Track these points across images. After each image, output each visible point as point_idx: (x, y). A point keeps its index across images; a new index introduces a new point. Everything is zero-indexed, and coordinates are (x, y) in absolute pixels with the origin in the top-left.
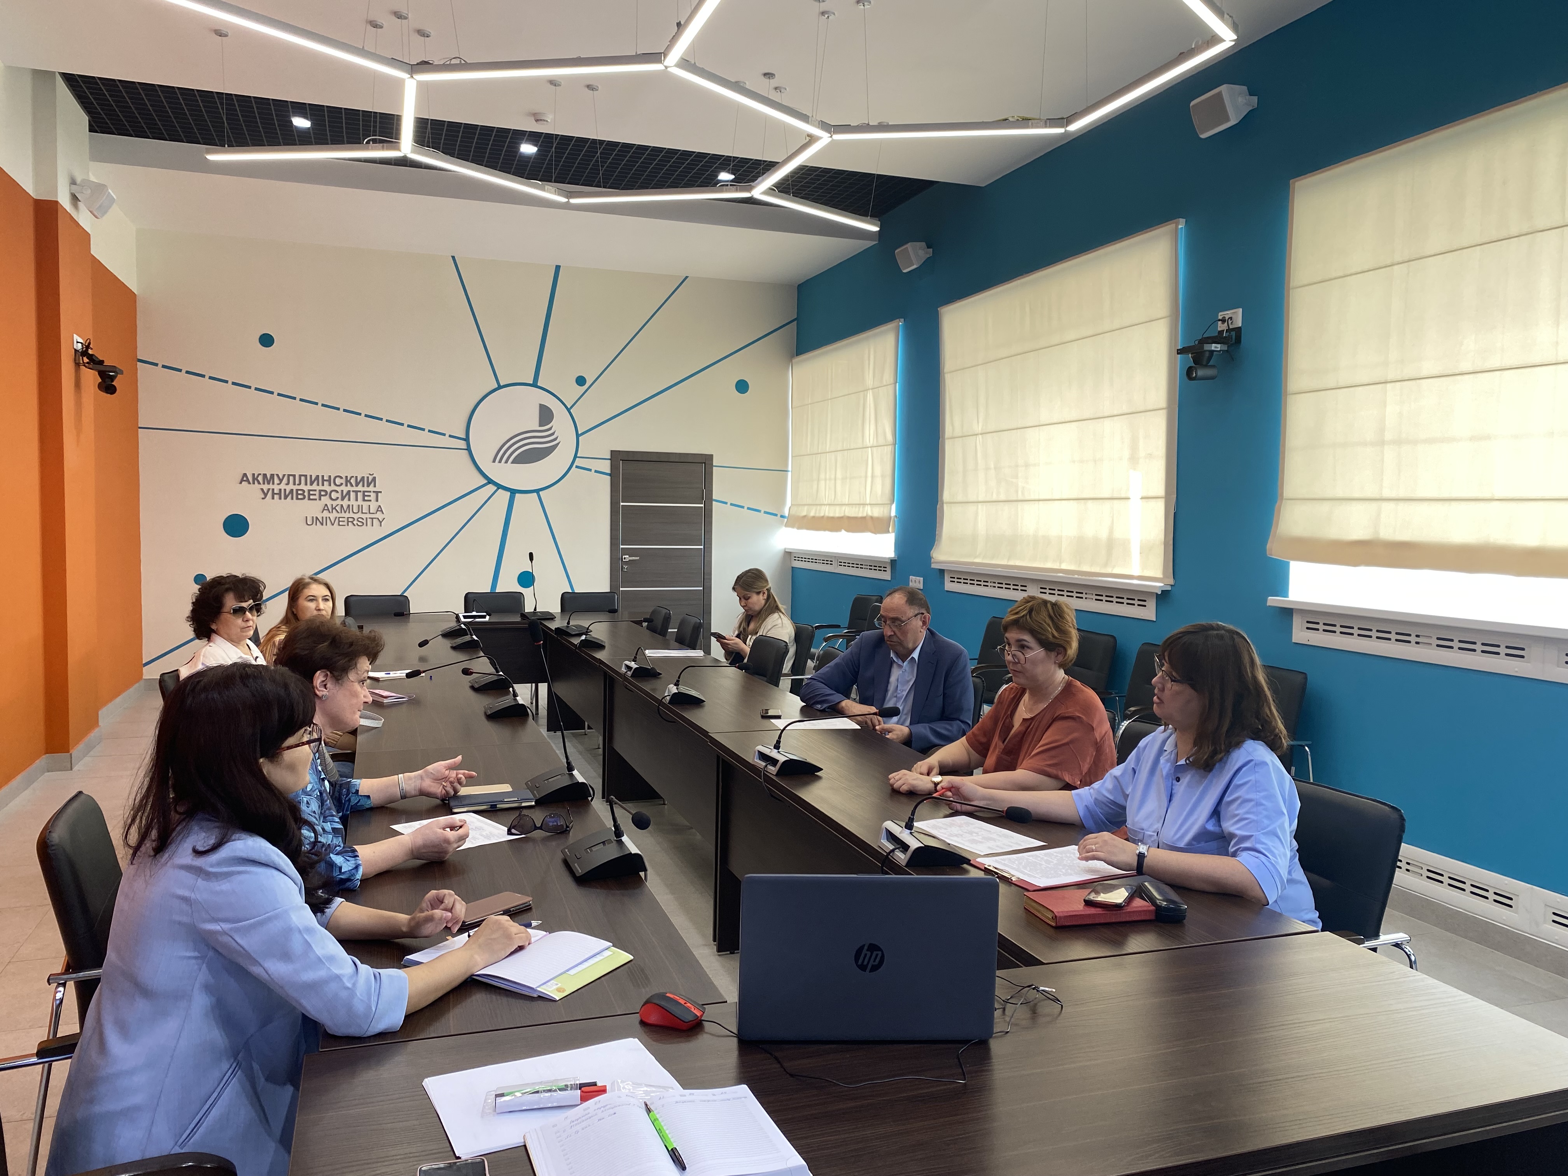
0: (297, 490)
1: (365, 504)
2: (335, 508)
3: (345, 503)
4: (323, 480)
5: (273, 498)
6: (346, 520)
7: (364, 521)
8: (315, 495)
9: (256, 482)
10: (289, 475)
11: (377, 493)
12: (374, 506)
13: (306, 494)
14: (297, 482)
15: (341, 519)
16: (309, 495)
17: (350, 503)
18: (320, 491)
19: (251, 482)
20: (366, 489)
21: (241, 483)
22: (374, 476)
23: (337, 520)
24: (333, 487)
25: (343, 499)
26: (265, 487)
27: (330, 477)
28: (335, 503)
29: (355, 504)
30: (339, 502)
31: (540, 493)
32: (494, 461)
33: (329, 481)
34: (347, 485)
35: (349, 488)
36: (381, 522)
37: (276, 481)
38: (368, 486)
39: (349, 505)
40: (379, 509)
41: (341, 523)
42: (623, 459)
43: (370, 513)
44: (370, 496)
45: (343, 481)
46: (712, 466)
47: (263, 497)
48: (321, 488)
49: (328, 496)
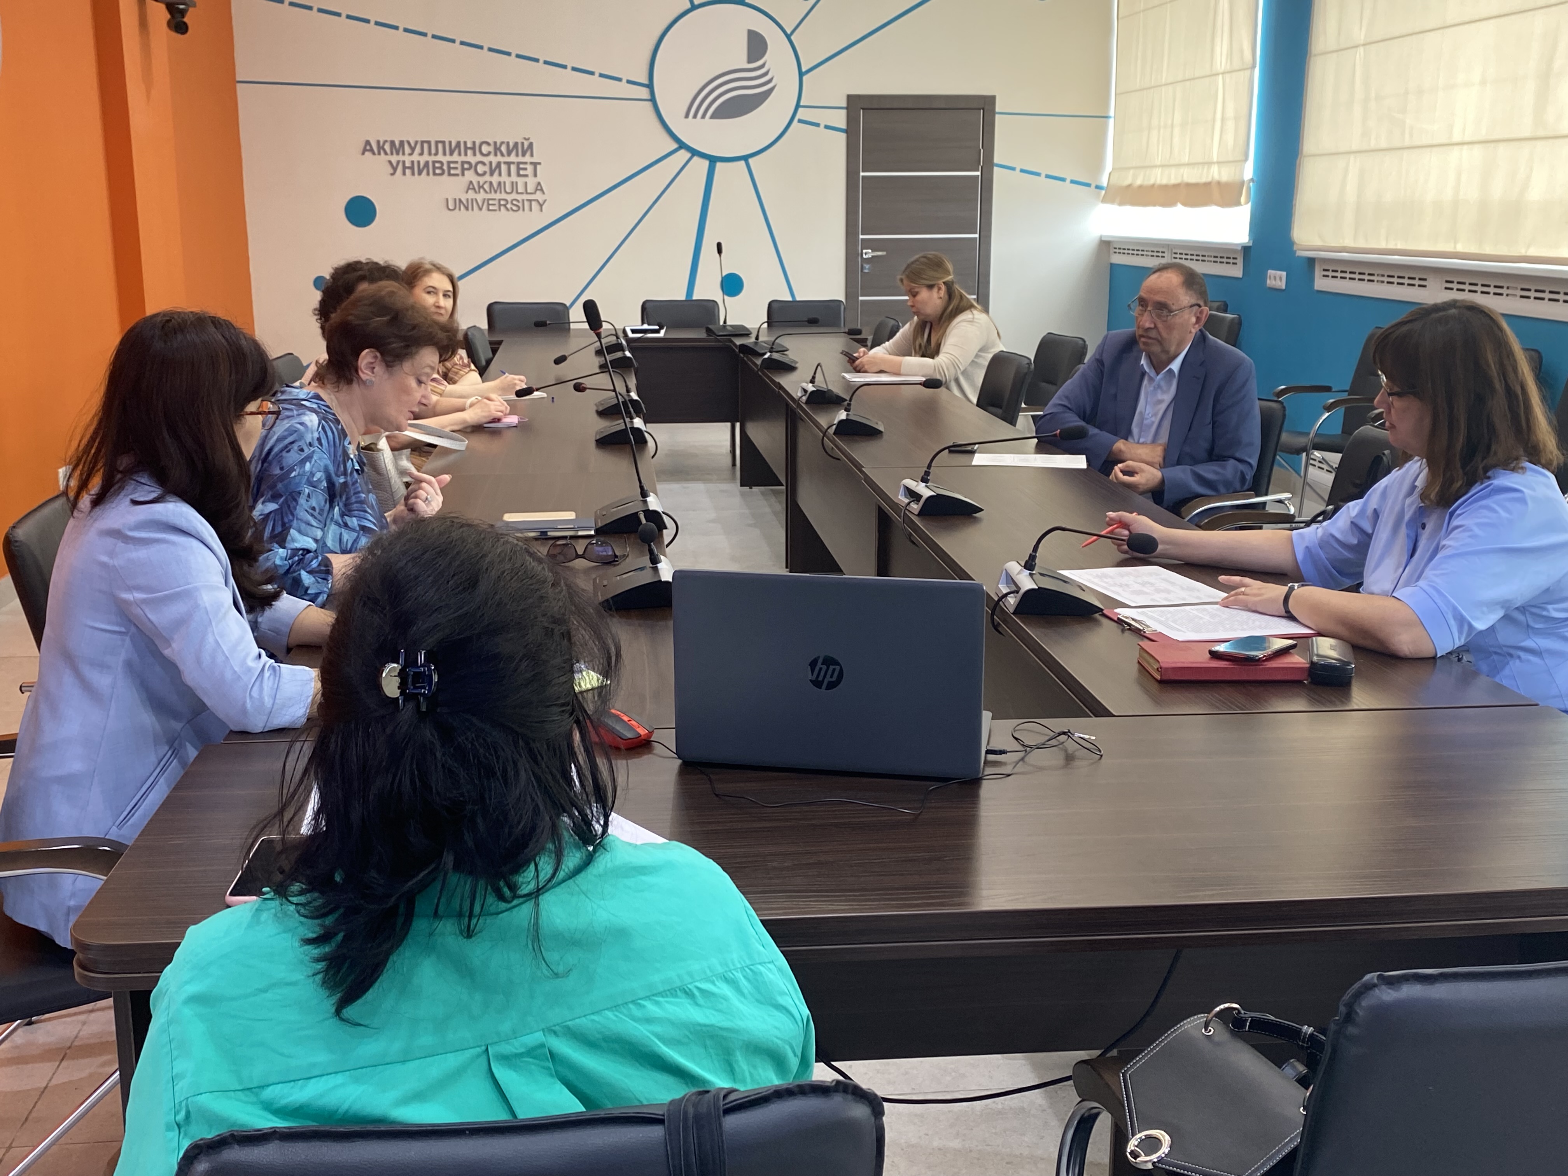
0: (434, 162)
1: (520, 181)
2: (482, 187)
3: (495, 179)
4: (466, 148)
5: (404, 174)
6: (496, 202)
7: (520, 205)
8: (456, 168)
9: (382, 152)
10: (423, 142)
11: (535, 165)
12: (531, 183)
13: (445, 167)
14: (433, 151)
15: (491, 202)
16: (449, 168)
17: (502, 179)
18: (463, 163)
19: (376, 151)
20: (520, 159)
21: (363, 153)
22: (531, 141)
23: (486, 203)
24: (479, 158)
25: (492, 174)
26: (394, 159)
27: (474, 143)
28: (482, 180)
29: (508, 181)
30: (487, 178)
31: (751, 161)
32: (687, 116)
33: (473, 149)
34: (496, 155)
35: (499, 158)
36: (541, 206)
37: (407, 150)
38: (524, 155)
39: (500, 183)
40: (539, 187)
41: (491, 208)
42: (866, 107)
43: (527, 193)
44: (525, 169)
45: (491, 149)
46: (993, 113)
47: (392, 171)
48: (463, 158)
49: (472, 170)
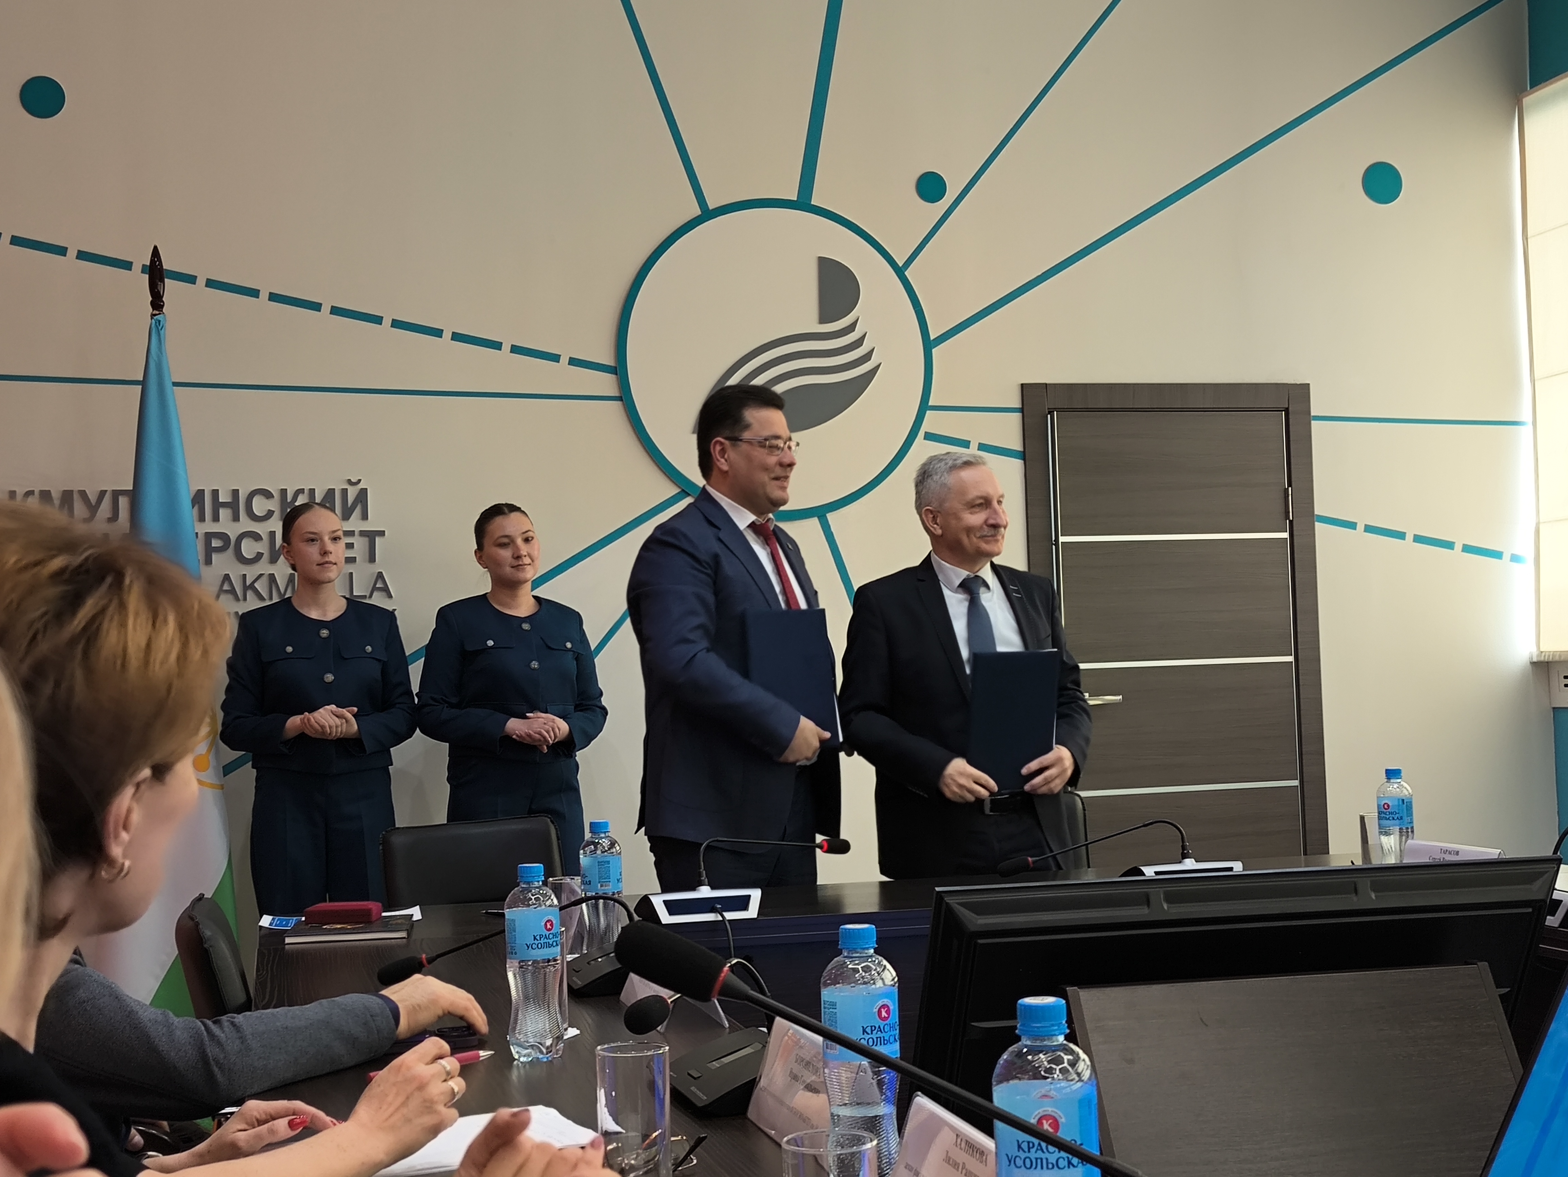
3: (281, 569)
11: (371, 536)
12: (362, 575)
22: (362, 486)
25: (273, 560)
30: (264, 568)
31: (830, 517)
33: (233, 505)
37: (80, 510)
40: (379, 584)
42: (1059, 406)
45: (274, 505)
46: (1305, 417)
49: (231, 551)
